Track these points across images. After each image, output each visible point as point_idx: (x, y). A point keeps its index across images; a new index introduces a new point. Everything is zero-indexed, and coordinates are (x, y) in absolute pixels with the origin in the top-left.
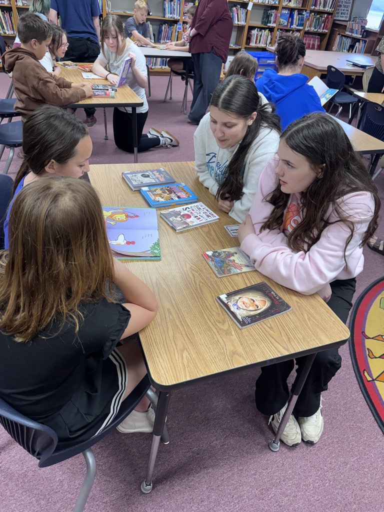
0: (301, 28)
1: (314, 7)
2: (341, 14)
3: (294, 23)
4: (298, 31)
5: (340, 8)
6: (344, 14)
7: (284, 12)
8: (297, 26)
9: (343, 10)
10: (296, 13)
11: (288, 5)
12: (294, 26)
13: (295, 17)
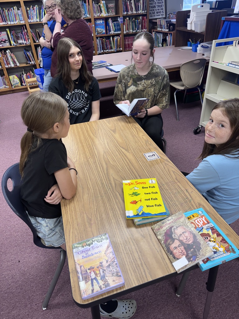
0: (119, 32)
1: (125, 13)
2: (157, 13)
3: (112, 29)
4: (118, 35)
5: (155, 9)
6: (160, 12)
7: (99, 22)
8: (115, 31)
9: (158, 10)
10: (110, 20)
11: (100, 15)
12: (112, 32)
13: (111, 24)
